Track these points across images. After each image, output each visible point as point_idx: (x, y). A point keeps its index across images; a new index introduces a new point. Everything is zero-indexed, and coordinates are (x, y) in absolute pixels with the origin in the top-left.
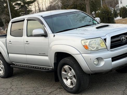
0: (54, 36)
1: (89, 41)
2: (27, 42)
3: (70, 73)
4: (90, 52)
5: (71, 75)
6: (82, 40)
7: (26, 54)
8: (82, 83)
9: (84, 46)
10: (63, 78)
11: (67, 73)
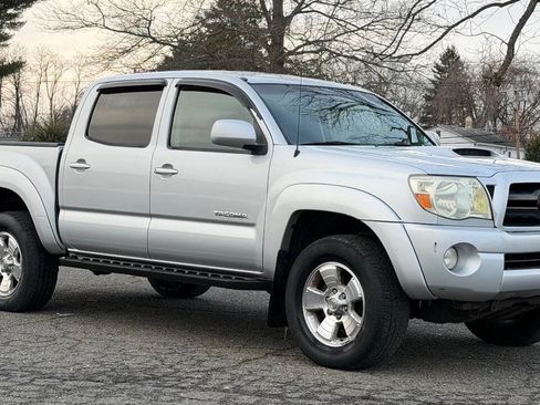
0: (297, 153)
1: (437, 181)
2: (167, 166)
3: (339, 293)
4: (434, 220)
5: (343, 302)
6: (411, 176)
7: (151, 216)
8: (386, 329)
9: (417, 195)
10: (305, 312)
11: (329, 293)
